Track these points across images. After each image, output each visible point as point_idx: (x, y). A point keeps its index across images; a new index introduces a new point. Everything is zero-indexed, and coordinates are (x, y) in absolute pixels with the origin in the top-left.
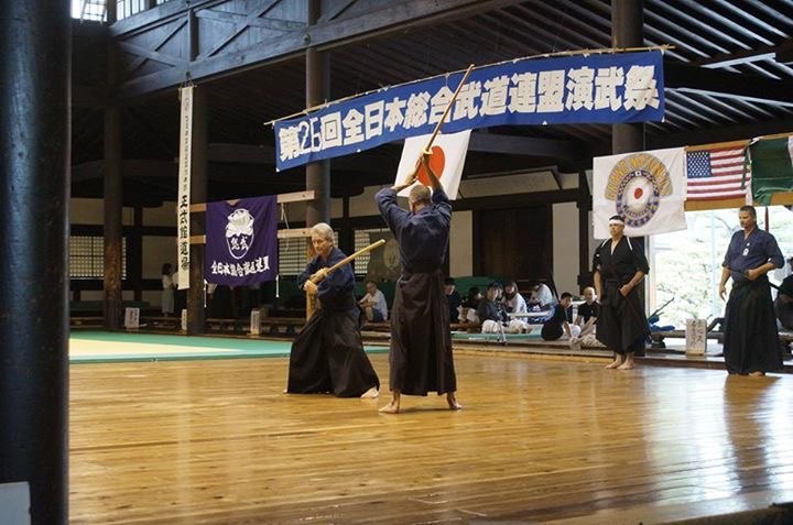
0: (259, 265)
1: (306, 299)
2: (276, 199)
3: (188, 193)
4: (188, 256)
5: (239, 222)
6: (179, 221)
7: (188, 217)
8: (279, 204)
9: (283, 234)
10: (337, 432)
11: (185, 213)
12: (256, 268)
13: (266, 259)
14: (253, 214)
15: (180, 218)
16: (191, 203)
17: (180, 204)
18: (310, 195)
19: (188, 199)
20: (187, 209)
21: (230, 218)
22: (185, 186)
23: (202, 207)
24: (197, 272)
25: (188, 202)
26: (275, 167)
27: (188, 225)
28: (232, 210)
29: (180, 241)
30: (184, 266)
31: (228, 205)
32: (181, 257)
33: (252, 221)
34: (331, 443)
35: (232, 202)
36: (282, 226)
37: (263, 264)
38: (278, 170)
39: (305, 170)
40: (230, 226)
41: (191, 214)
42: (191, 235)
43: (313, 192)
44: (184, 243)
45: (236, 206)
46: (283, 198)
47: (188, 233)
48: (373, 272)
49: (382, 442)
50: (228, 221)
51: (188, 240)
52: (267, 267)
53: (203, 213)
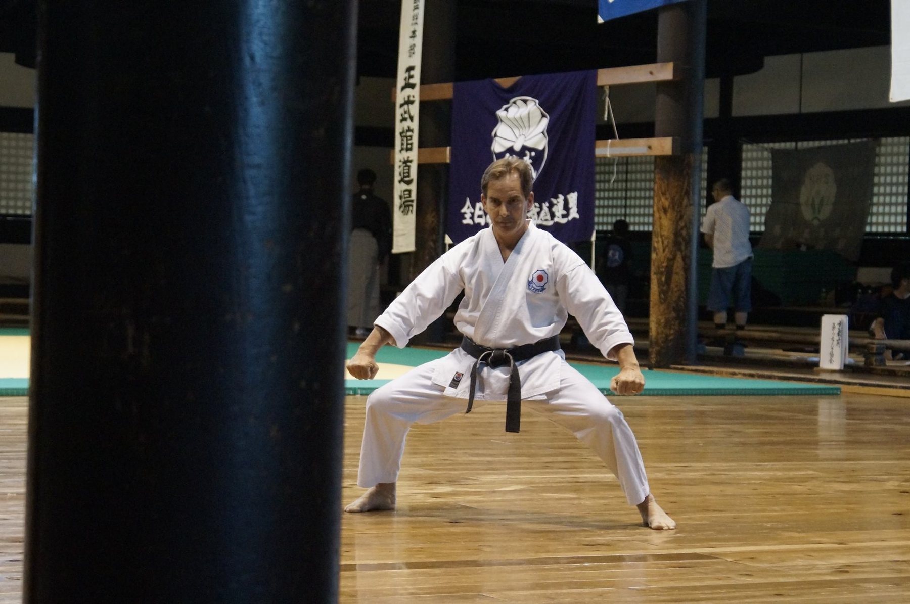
0: (559, 210)
1: (648, 279)
2: (595, 78)
3: (416, 61)
4: (413, 187)
5: (521, 124)
6: (398, 118)
7: (415, 110)
8: (602, 87)
9: (606, 149)
10: (752, 557)
11: (409, 102)
12: (553, 215)
13: (573, 197)
14: (547, 107)
15: (399, 112)
16: (423, 81)
17: (401, 82)
18: (664, 72)
19: (417, 73)
20: (415, 94)
21: (501, 113)
22: (412, 47)
23: (445, 91)
24: (430, 219)
25: (416, 80)
26: (595, 13)
27: (415, 125)
28: (504, 98)
29: (399, 156)
30: (405, 207)
31: (498, 87)
32: (399, 188)
33: (545, 122)
34: (749, 580)
35: (506, 82)
36: (605, 133)
37: (566, 207)
38: (600, 20)
39: (656, 22)
40: (501, 130)
41: (422, 104)
42: (421, 145)
43: (670, 66)
44: (407, 162)
45: (514, 91)
46: (608, 77)
47: (415, 140)
48: (777, 230)
49: (852, 582)
50: (496, 121)
51: (414, 155)
52: (574, 214)
53: (448, 102)
